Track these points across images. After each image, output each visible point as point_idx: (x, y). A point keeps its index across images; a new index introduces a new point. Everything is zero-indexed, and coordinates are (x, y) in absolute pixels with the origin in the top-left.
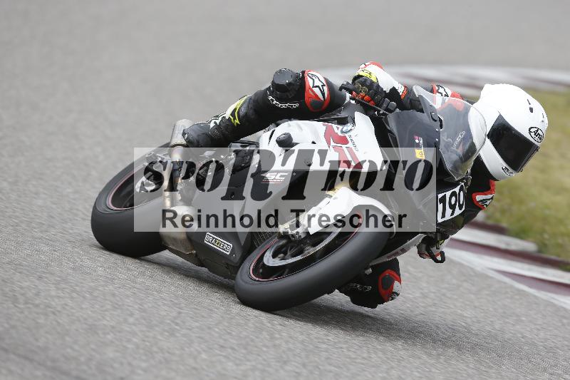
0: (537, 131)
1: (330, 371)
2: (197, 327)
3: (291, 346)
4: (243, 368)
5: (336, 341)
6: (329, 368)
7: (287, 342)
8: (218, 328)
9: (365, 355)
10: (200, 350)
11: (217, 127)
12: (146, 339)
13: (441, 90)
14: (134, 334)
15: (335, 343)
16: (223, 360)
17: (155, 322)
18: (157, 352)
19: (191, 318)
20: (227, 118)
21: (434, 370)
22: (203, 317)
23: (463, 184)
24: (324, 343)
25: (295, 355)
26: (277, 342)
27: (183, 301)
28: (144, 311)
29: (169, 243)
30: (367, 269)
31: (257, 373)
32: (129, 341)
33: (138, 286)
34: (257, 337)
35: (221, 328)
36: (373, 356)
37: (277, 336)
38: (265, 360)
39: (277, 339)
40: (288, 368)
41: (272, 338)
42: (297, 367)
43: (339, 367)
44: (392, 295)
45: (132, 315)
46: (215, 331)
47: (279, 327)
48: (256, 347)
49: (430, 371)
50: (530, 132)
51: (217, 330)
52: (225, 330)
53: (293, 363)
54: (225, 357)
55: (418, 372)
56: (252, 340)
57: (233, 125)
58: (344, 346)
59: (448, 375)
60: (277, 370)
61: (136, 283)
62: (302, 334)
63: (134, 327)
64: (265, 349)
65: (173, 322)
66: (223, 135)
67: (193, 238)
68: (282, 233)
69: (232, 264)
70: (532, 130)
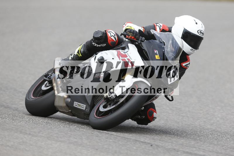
0: (201, 31)
11: (72, 59)
20: (76, 54)
29: (59, 109)
30: (142, 107)
44: (153, 119)
50: (198, 32)
67: (69, 105)
68: (105, 97)
69: (87, 113)
70: (199, 31)
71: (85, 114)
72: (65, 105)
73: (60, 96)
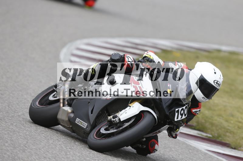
2: (34, 148)
3: (74, 158)
5: (93, 156)
7: (72, 156)
8: (43, 149)
10: (35, 158)
12: (13, 153)
14: (8, 151)
17: (17, 146)
18: (17, 159)
19: (32, 144)
22: (37, 144)
23: (187, 105)
26: (68, 156)
27: (29, 136)
28: (12, 141)
29: (61, 122)
32: (5, 154)
33: (10, 130)
34: (60, 154)
37: (69, 153)
41: (66, 154)
44: (154, 150)
45: (7, 142)
46: (42, 150)
47: (69, 150)
48: (59, 158)
51: (43, 150)
52: (46, 150)
56: (58, 155)
58: (97, 159)
61: (9, 128)
62: (79, 153)
63: (7, 147)
64: (63, 159)
65: (24, 146)
67: (71, 120)
68: (109, 119)
69: (87, 132)
70: (215, 81)
71: (85, 133)
72: (67, 119)
73: (64, 110)
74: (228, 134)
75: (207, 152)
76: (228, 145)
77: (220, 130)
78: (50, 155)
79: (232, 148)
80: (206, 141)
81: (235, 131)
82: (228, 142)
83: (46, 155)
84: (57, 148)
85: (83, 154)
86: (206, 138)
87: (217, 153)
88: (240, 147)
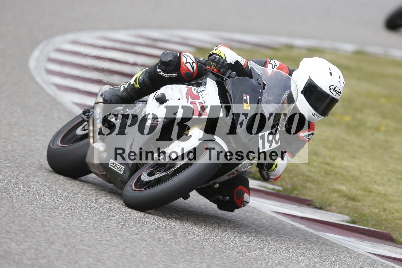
0: (335, 88)
1: (83, 250)
3: (56, 231)
4: (23, 247)
6: (82, 247)
7: (53, 229)
9: (108, 238)
11: (125, 90)
13: (272, 62)
15: (87, 229)
16: (9, 241)
20: (132, 84)
21: (155, 249)
24: (79, 229)
25: (58, 238)
26: (47, 229)
30: (215, 184)
31: (32, 251)
34: (33, 225)
35: (7, 218)
36: (114, 239)
37: (47, 224)
38: (37, 242)
39: (46, 226)
40: (54, 247)
41: (43, 226)
42: (60, 247)
43: (90, 247)
44: (243, 203)
47: (48, 218)
48: (32, 232)
49: (153, 250)
51: (4, 219)
52: (10, 219)
53: (57, 244)
54: (9, 239)
55: (145, 250)
56: (29, 227)
57: (135, 88)
58: (94, 231)
59: (166, 253)
60: (46, 249)
64: (38, 234)
66: (129, 95)
69: (123, 180)
70: (332, 88)
74: (308, 184)
75: (274, 215)
76: (308, 202)
77: (295, 179)
78: (16, 228)
79: (316, 208)
80: (272, 197)
81: (321, 179)
82: (309, 198)
83: (10, 227)
84: (28, 216)
85: (71, 225)
86: (273, 191)
87: (290, 216)
88: (330, 205)
